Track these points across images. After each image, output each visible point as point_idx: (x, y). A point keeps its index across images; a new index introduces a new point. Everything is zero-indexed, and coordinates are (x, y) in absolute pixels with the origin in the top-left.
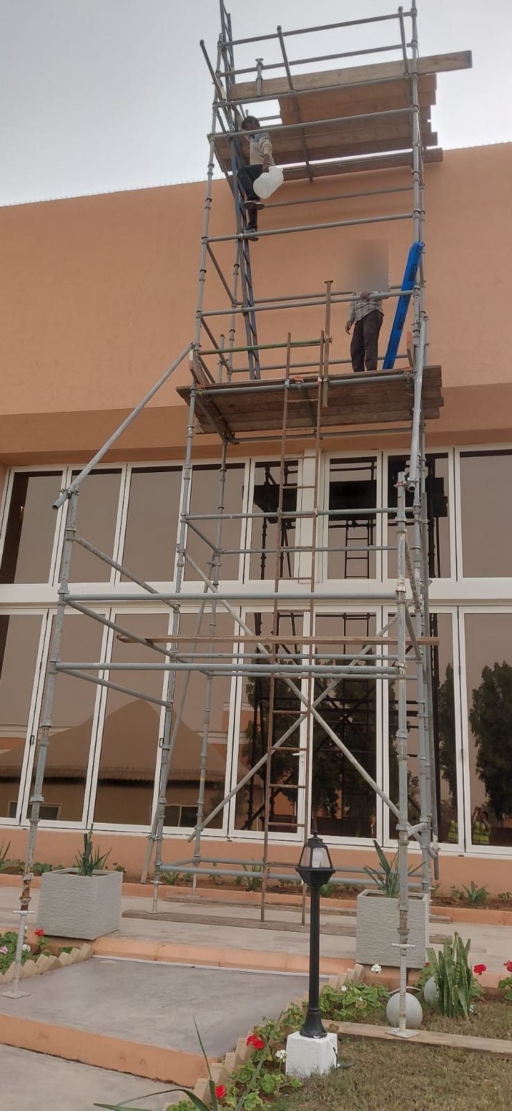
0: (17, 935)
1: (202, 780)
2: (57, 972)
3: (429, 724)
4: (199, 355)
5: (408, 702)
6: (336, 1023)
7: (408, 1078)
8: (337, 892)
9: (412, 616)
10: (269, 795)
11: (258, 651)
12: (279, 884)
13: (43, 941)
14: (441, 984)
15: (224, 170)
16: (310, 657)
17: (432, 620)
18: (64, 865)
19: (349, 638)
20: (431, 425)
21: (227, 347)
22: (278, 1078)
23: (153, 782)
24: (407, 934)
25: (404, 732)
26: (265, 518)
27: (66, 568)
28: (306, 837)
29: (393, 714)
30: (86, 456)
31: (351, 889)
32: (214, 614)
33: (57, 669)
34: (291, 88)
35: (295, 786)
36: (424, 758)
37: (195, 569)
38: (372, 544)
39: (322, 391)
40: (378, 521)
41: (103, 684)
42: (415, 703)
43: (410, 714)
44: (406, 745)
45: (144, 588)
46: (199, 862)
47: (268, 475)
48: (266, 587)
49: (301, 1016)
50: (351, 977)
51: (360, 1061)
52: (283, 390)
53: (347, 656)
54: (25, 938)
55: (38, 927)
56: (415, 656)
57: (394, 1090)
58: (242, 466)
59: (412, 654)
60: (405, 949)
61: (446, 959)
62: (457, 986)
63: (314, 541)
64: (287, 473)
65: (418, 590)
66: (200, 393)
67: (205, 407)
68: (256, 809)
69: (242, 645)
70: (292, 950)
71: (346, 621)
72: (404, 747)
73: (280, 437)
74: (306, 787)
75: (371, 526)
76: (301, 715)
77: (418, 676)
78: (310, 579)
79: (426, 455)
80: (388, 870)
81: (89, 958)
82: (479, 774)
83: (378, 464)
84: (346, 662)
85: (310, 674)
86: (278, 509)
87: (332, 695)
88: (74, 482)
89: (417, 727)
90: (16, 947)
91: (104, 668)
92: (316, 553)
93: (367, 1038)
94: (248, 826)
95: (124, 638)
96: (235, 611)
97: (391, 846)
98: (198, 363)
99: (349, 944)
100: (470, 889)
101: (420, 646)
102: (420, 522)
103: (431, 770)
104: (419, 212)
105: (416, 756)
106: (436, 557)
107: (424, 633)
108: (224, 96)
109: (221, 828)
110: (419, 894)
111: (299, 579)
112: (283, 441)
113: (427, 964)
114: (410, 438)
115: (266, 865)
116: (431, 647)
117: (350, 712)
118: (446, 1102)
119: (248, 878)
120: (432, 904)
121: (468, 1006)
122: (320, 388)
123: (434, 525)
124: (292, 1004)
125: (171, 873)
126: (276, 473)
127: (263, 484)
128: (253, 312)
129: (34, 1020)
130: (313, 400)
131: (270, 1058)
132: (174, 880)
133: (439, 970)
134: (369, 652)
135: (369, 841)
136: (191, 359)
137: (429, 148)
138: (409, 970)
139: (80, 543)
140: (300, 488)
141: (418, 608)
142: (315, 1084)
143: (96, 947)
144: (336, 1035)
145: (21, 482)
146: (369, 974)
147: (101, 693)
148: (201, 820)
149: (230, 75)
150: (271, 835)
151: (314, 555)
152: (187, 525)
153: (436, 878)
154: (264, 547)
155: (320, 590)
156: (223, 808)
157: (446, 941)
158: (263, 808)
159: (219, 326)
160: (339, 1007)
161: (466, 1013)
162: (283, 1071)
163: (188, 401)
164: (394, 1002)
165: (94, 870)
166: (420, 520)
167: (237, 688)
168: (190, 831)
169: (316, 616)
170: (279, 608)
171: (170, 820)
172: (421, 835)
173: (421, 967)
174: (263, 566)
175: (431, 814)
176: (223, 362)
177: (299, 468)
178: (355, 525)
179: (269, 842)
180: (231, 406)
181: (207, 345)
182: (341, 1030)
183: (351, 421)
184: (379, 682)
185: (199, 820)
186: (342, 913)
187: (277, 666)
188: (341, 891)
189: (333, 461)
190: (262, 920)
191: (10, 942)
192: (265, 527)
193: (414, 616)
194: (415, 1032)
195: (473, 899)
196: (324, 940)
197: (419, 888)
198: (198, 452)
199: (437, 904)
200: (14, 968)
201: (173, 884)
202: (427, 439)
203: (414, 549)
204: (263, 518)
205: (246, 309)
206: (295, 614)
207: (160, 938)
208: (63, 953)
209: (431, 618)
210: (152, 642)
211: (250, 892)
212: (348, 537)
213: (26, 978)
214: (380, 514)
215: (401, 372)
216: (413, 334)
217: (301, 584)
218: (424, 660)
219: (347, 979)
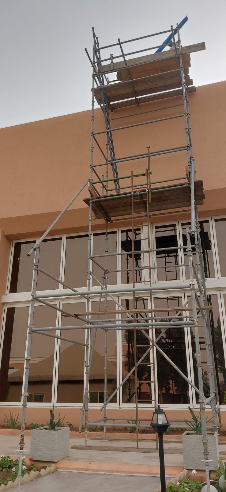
0: (19, 461)
1: (105, 379)
2: (40, 479)
4: (92, 184)
5: (200, 338)
8: (173, 431)
9: (199, 297)
11: (128, 317)
12: (145, 429)
13: (33, 463)
15: (99, 103)
16: (152, 319)
17: (209, 298)
18: (44, 424)
19: (169, 309)
20: (201, 208)
21: (105, 179)
23: (83, 381)
24: (208, 455)
25: (199, 351)
26: (128, 255)
27: (35, 283)
28: (155, 406)
29: (193, 343)
32: (106, 301)
33: (32, 331)
34: (126, 65)
35: (149, 382)
36: (210, 365)
37: (96, 280)
38: (177, 264)
39: (149, 196)
40: (179, 253)
41: (58, 338)
42: (203, 338)
43: (201, 343)
44: (200, 359)
45: (72, 290)
46: (106, 420)
47: (127, 236)
48: (129, 286)
50: (182, 476)
52: (130, 196)
53: (170, 317)
54: (23, 463)
55: (30, 457)
56: (201, 315)
58: (115, 232)
59: (200, 315)
60: (208, 463)
63: (150, 264)
64: (136, 234)
65: (201, 284)
66: (94, 201)
67: (97, 207)
69: (120, 315)
70: (152, 463)
71: (168, 301)
73: (131, 218)
74: (154, 382)
75: (176, 256)
76: (150, 347)
77: (204, 325)
78: (149, 281)
79: (199, 222)
80: (196, 421)
81: (55, 471)
83: (177, 227)
84: (170, 320)
85: (152, 327)
86: (132, 250)
87: (164, 336)
89: (205, 349)
90: (19, 467)
91: (58, 329)
92: (152, 269)
94: (129, 401)
95: (65, 315)
96: (116, 299)
97: (197, 407)
98: (92, 187)
99: (178, 459)
101: (204, 310)
102: (198, 252)
103: (214, 370)
104: (187, 114)
105: (205, 363)
106: (207, 268)
107: (205, 304)
108: (97, 72)
109: (116, 403)
110: (213, 432)
111: (144, 282)
113: (219, 468)
114: (190, 214)
115: (138, 420)
116: (209, 310)
117: (173, 344)
119: (130, 427)
120: (219, 436)
122: (147, 194)
123: (205, 254)
125: (93, 426)
126: (131, 235)
127: (125, 240)
128: (115, 163)
130: (144, 200)
132: (95, 429)
134: (180, 315)
135: (186, 406)
136: (89, 186)
137: (189, 86)
138: (210, 471)
140: (142, 240)
141: (201, 292)
143: (59, 465)
145: (18, 247)
146: (190, 474)
147: (57, 342)
148: (106, 400)
149: (99, 62)
150: (139, 405)
151: (150, 270)
152: (91, 260)
153: (220, 422)
154: (128, 268)
155: (153, 286)
156: (116, 393)
158: (134, 393)
159: (101, 171)
163: (89, 205)
164: (204, 489)
165: (56, 427)
167: (119, 336)
168: (102, 405)
169: (154, 299)
170: (135, 296)
172: (211, 402)
173: (217, 470)
174: (128, 277)
175: (215, 391)
176: (104, 187)
177: (141, 232)
178: (169, 256)
179: (138, 409)
180: (108, 205)
181: (96, 180)
183: (163, 208)
184: (185, 329)
185: (105, 399)
186: (176, 442)
187: (136, 324)
189: (156, 228)
190: (138, 448)
191: (17, 465)
192: (127, 259)
193: (200, 297)
197: (212, 429)
198: (94, 227)
199: (222, 435)
200: (18, 480)
201: (95, 431)
202: (199, 214)
203: (197, 264)
204: (126, 255)
205: (112, 162)
206: (144, 299)
207: (89, 459)
208: (42, 469)
209: (208, 297)
210: (77, 316)
211: (131, 434)
212: (166, 262)
213: (24, 483)
214: (180, 249)
215: (184, 184)
216: (188, 167)
217: (146, 284)
218: (206, 317)
219: (180, 477)
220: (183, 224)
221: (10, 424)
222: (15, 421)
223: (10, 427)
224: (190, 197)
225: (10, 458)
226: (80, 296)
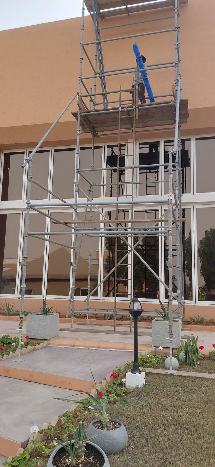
0: (19, 339)
1: (89, 278)
2: (35, 352)
3: (181, 253)
4: (81, 97)
5: (172, 245)
6: (144, 368)
7: (173, 388)
8: (144, 320)
10: (116, 283)
11: (110, 226)
12: (121, 317)
13: (29, 340)
14: (186, 353)
15: (89, 11)
16: (132, 228)
18: (35, 311)
19: (148, 220)
20: (184, 127)
21: (93, 93)
22: (123, 389)
23: (69, 280)
24: (172, 335)
25: (171, 256)
26: (112, 170)
27: (29, 193)
28: (131, 299)
29: (166, 251)
30: (34, 145)
31: (149, 319)
32: (91, 212)
33: (28, 235)
35: (127, 279)
36: (179, 267)
37: (83, 193)
38: (157, 180)
39: (135, 112)
40: (160, 170)
41: (47, 240)
42: (176, 245)
43: (173, 250)
44: (172, 262)
45: (62, 201)
46: (89, 309)
47: (112, 151)
48: (113, 199)
49: (131, 366)
50: (150, 351)
51: (155, 382)
52: (118, 112)
53: (147, 227)
54: (22, 340)
55: (27, 335)
56: (175, 226)
57: (168, 392)
58: (101, 147)
59: (174, 226)
60: (172, 340)
61: (188, 344)
62: (192, 354)
63: (133, 179)
64: (120, 150)
65: (177, 199)
66: (82, 115)
67: (84, 121)
68: (111, 289)
69: (103, 224)
70: (127, 342)
71: (147, 213)
72: (171, 262)
73: (118, 134)
74: (131, 279)
75: (157, 172)
76: (128, 251)
77: (177, 234)
78: (131, 195)
79: (181, 140)
80: (164, 311)
81: (47, 346)
82: (201, 273)
84: (147, 229)
85: (132, 235)
86: (117, 166)
88: (30, 156)
89: (176, 255)
90: (18, 343)
91: (47, 234)
92: (134, 184)
93: (157, 374)
94: (108, 295)
95: (55, 222)
96: (100, 210)
97: (165, 302)
98: (80, 101)
99: (149, 339)
100: (197, 318)
101: (178, 222)
102: (178, 170)
103: (182, 272)
104: (177, 28)
105: (175, 267)
106: (185, 185)
107: (179, 217)
109: (97, 296)
110: (177, 320)
111: (126, 196)
112: (119, 135)
113: (181, 346)
114: (174, 132)
115: (116, 310)
116: (182, 222)
117: (148, 250)
118: (188, 396)
119: (109, 315)
120: (182, 324)
121: (197, 362)
123: (184, 171)
124: (127, 362)
125: (78, 314)
126: (116, 150)
127: (110, 155)
128: (104, 76)
129: (27, 370)
130: (131, 116)
131: (120, 382)
132: (79, 316)
133: (185, 348)
134: (156, 225)
135: (157, 300)
136: (78, 99)
138: (173, 348)
139: (34, 182)
140: (126, 156)
141: (177, 206)
142: (137, 391)
143: (50, 342)
144: (145, 373)
145: (7, 157)
146: (157, 350)
147: (47, 244)
150: (118, 298)
151: (133, 185)
152: (78, 174)
153: (184, 314)
154: (111, 183)
155: (135, 200)
156: (98, 289)
157: (188, 338)
158: (114, 288)
159: (89, 83)
160: (146, 363)
161: (196, 364)
162: (125, 386)
163: (77, 119)
164: (167, 360)
165: (47, 313)
166: (178, 168)
167: (102, 242)
168: (85, 297)
169: (134, 211)
170: (118, 208)
171: (77, 294)
172: (177, 297)
173: (178, 347)
174: (111, 191)
176: (92, 101)
177: (126, 147)
178: (150, 172)
179: (117, 301)
180: (96, 120)
181: (84, 93)
182: (147, 371)
183: (148, 125)
184: (160, 238)
185: (88, 293)
186: (146, 328)
187: (117, 232)
188: (145, 319)
189: (141, 144)
190: (115, 331)
191: (16, 341)
192: (112, 174)
193: (175, 210)
194: (176, 371)
195: (199, 321)
196: (139, 338)
197: (177, 317)
198: (82, 141)
199: (184, 324)
200: (18, 351)
201: (79, 318)
202: (182, 132)
203: (175, 181)
204: (111, 170)
205: (101, 75)
206: (125, 211)
207: (75, 338)
208: (37, 345)
209: (182, 211)
210: (66, 224)
211: (110, 320)
212: (147, 178)
213: (23, 355)
214: (161, 166)
215: (170, 102)
216: (175, 85)
217: (127, 198)
218: (179, 228)
219: (149, 352)
220: (166, 142)
221: (6, 312)
222: (10, 309)
223: (6, 314)
224: (175, 115)
225: (9, 337)
226: (69, 206)
